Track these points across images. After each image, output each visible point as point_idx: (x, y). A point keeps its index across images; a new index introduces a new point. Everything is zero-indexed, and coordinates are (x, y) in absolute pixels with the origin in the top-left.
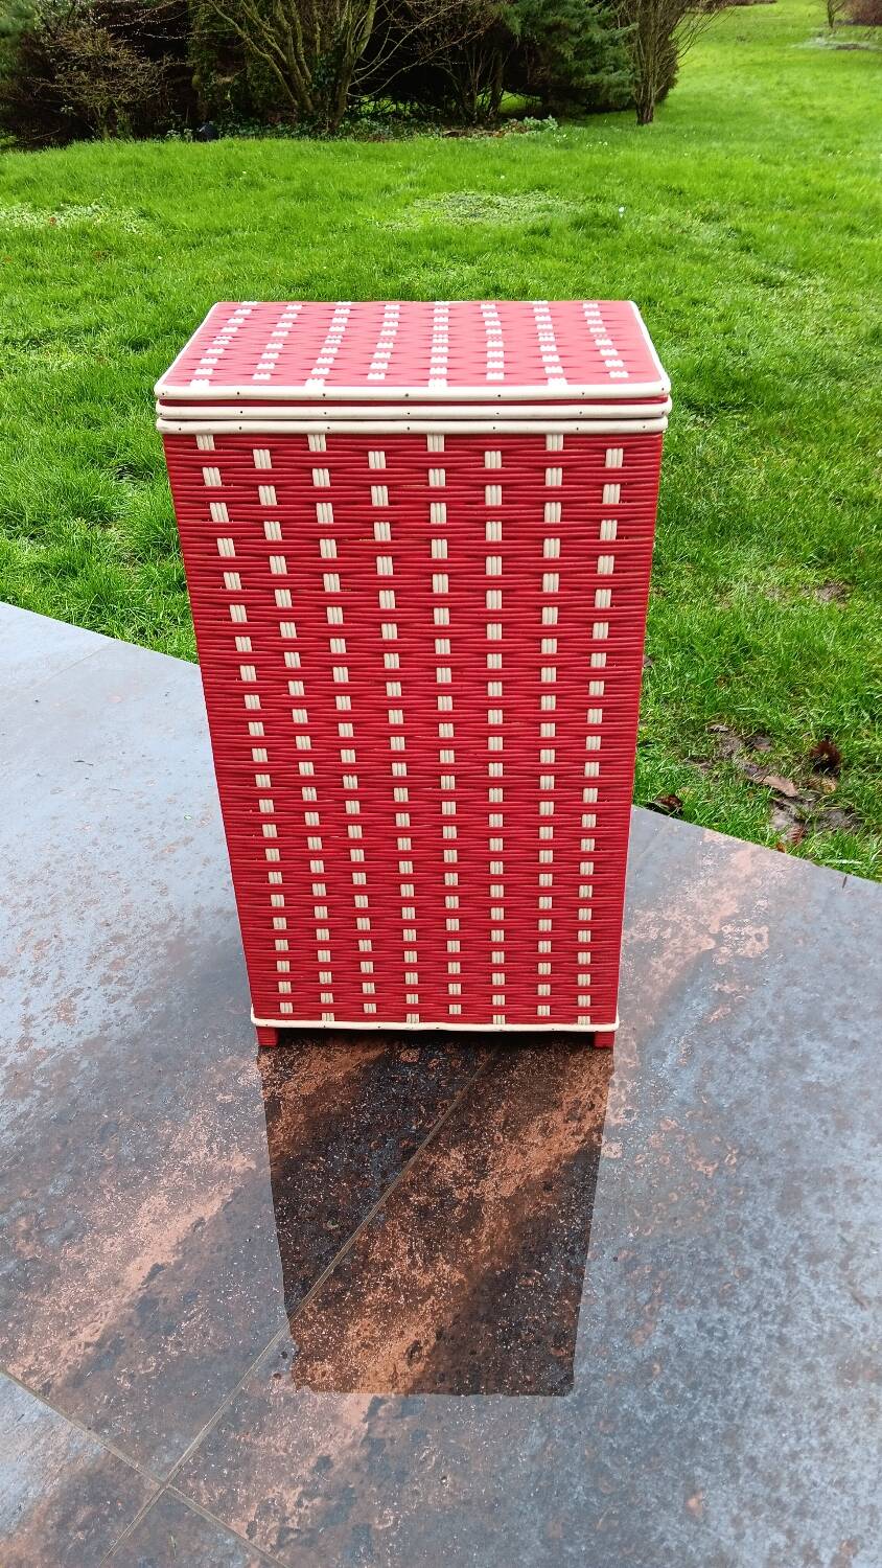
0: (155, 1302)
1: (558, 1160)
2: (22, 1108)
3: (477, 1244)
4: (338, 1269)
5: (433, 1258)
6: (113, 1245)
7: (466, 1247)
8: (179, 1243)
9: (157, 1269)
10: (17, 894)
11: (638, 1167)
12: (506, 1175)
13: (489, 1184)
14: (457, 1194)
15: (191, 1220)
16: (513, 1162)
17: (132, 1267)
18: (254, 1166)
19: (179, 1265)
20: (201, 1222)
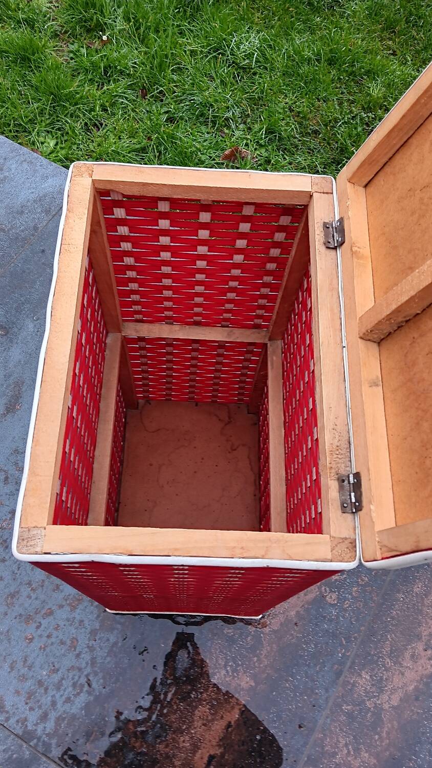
1: (421, 679)
3: (381, 738)
4: (309, 757)
5: (359, 749)
6: (184, 742)
7: (376, 741)
8: (220, 740)
9: (211, 758)
12: (394, 691)
13: (385, 697)
14: (368, 703)
15: (223, 723)
16: (397, 681)
17: (198, 755)
18: (253, 684)
19: (223, 755)
20: (229, 725)
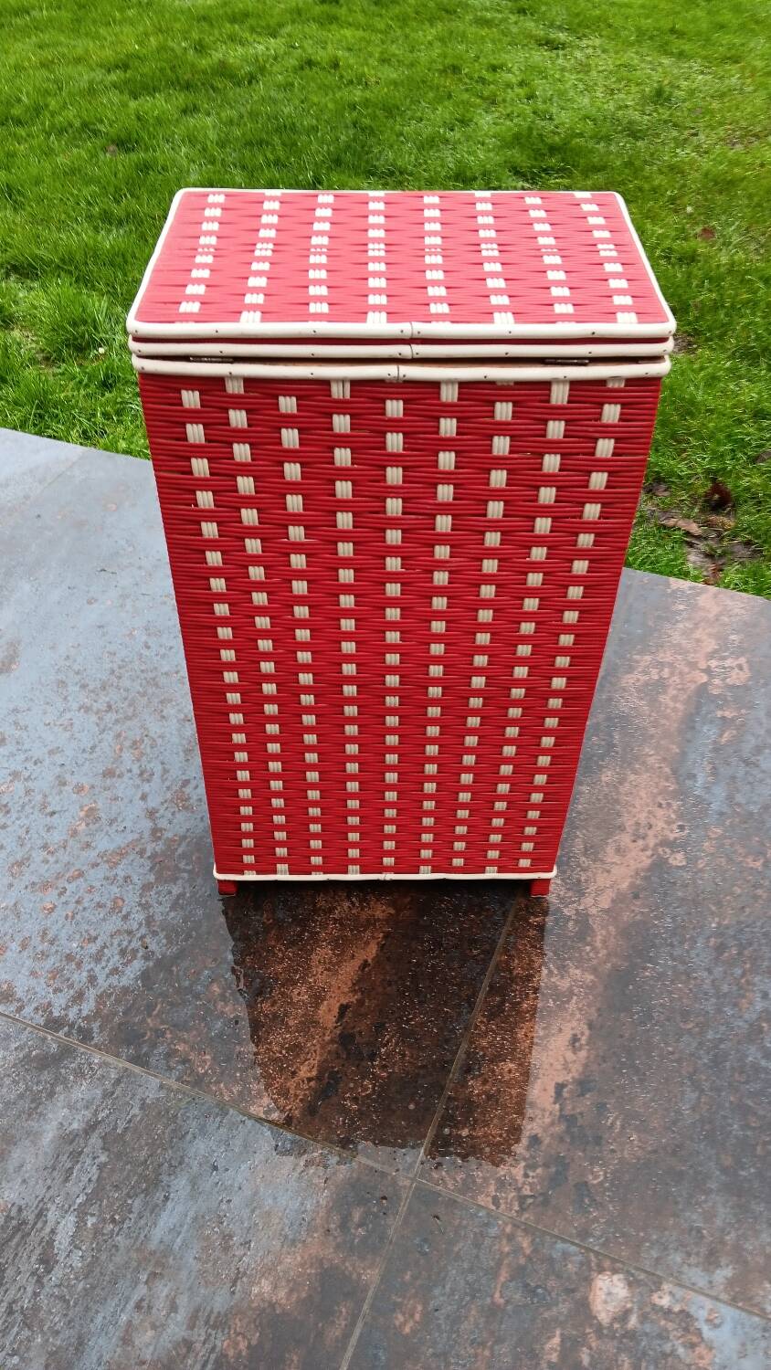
0: (352, 1036)
1: (637, 874)
2: (176, 890)
3: (594, 949)
4: (491, 986)
5: (564, 966)
6: (300, 994)
7: (588, 953)
8: (354, 984)
9: (343, 1009)
10: (95, 701)
11: (701, 871)
12: (599, 892)
13: (588, 901)
14: (566, 911)
15: (357, 963)
16: (602, 880)
17: (324, 1007)
18: (393, 911)
19: (361, 1002)
20: (365, 964)
